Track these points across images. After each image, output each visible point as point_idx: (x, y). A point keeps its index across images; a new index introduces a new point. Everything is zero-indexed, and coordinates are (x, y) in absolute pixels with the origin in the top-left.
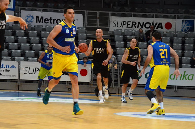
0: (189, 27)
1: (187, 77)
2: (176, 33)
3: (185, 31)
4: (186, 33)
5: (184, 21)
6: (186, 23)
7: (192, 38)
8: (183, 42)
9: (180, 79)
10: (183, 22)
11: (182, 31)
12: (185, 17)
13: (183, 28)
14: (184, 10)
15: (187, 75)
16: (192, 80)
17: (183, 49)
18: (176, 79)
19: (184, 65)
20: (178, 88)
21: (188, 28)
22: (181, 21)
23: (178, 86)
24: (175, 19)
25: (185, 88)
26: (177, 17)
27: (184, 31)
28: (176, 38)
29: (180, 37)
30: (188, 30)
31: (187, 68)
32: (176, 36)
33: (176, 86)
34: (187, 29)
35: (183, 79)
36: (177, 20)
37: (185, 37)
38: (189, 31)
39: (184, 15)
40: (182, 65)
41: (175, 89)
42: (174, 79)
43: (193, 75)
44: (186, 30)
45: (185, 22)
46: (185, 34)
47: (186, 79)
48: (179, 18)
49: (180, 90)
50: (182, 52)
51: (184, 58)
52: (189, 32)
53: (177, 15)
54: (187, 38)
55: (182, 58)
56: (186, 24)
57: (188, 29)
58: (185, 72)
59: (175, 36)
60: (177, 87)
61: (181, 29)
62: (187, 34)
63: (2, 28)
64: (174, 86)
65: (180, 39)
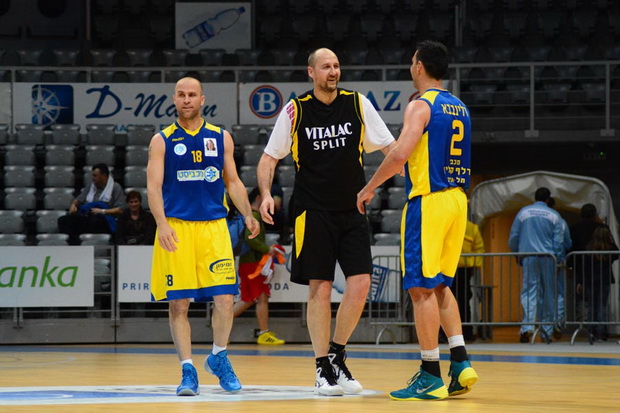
0: (58, 108)
1: (54, 276)
2: (15, 132)
3: (44, 123)
4: (48, 128)
5: (40, 90)
6: (45, 95)
7: (69, 144)
8: (40, 161)
9: (33, 285)
10: (35, 95)
11: (35, 121)
12: (44, 77)
13: (38, 111)
14: (36, 53)
15: (55, 268)
16: (72, 284)
17: (40, 184)
18: (20, 285)
19: (45, 236)
20: (26, 316)
21: (53, 113)
22: (30, 91)
23: (25, 309)
24: (8, 84)
25: (52, 314)
26: (13, 78)
27: (40, 122)
28: (12, 147)
29: (30, 144)
30: (53, 120)
31: (53, 247)
32: (16, 141)
33: (18, 308)
34: (49, 117)
35: (42, 285)
36: (16, 85)
37: (43, 144)
38: (59, 122)
39: (38, 70)
40: (38, 236)
41: (15, 317)
42: (11, 285)
43: (75, 269)
44: (48, 120)
45: (43, 93)
46: (47, 132)
47: (53, 285)
48: (20, 78)
49: (32, 321)
50: (35, 194)
51: (45, 213)
52: (59, 127)
53: (13, 69)
54: (53, 147)
55: (38, 213)
56: (48, 99)
57: (53, 116)
58: (48, 259)
59: (11, 139)
60: (21, 312)
61: (31, 116)
62: (49, 132)
63: (331, 146)
64: (12, 309)
65: (29, 149)
